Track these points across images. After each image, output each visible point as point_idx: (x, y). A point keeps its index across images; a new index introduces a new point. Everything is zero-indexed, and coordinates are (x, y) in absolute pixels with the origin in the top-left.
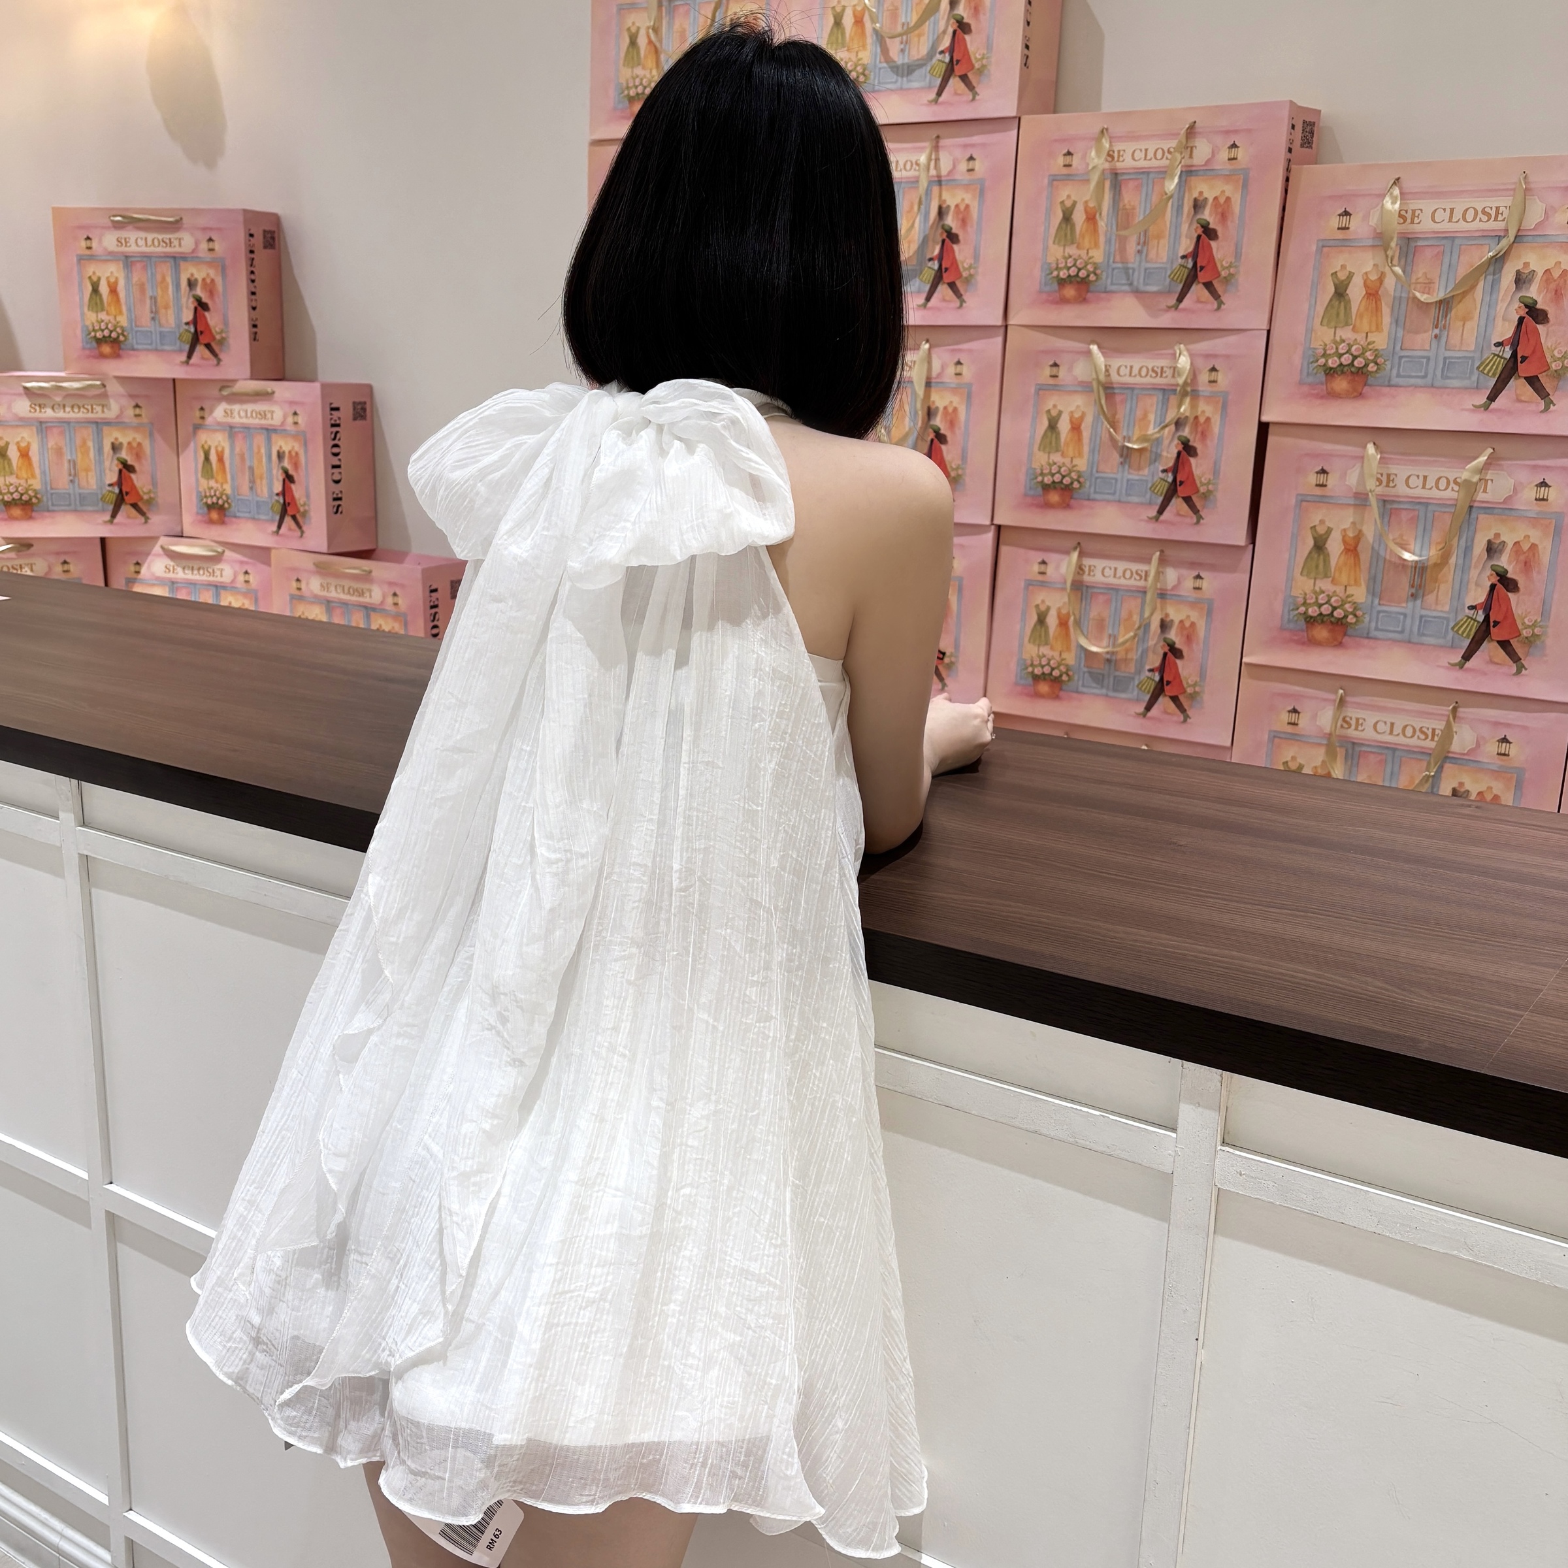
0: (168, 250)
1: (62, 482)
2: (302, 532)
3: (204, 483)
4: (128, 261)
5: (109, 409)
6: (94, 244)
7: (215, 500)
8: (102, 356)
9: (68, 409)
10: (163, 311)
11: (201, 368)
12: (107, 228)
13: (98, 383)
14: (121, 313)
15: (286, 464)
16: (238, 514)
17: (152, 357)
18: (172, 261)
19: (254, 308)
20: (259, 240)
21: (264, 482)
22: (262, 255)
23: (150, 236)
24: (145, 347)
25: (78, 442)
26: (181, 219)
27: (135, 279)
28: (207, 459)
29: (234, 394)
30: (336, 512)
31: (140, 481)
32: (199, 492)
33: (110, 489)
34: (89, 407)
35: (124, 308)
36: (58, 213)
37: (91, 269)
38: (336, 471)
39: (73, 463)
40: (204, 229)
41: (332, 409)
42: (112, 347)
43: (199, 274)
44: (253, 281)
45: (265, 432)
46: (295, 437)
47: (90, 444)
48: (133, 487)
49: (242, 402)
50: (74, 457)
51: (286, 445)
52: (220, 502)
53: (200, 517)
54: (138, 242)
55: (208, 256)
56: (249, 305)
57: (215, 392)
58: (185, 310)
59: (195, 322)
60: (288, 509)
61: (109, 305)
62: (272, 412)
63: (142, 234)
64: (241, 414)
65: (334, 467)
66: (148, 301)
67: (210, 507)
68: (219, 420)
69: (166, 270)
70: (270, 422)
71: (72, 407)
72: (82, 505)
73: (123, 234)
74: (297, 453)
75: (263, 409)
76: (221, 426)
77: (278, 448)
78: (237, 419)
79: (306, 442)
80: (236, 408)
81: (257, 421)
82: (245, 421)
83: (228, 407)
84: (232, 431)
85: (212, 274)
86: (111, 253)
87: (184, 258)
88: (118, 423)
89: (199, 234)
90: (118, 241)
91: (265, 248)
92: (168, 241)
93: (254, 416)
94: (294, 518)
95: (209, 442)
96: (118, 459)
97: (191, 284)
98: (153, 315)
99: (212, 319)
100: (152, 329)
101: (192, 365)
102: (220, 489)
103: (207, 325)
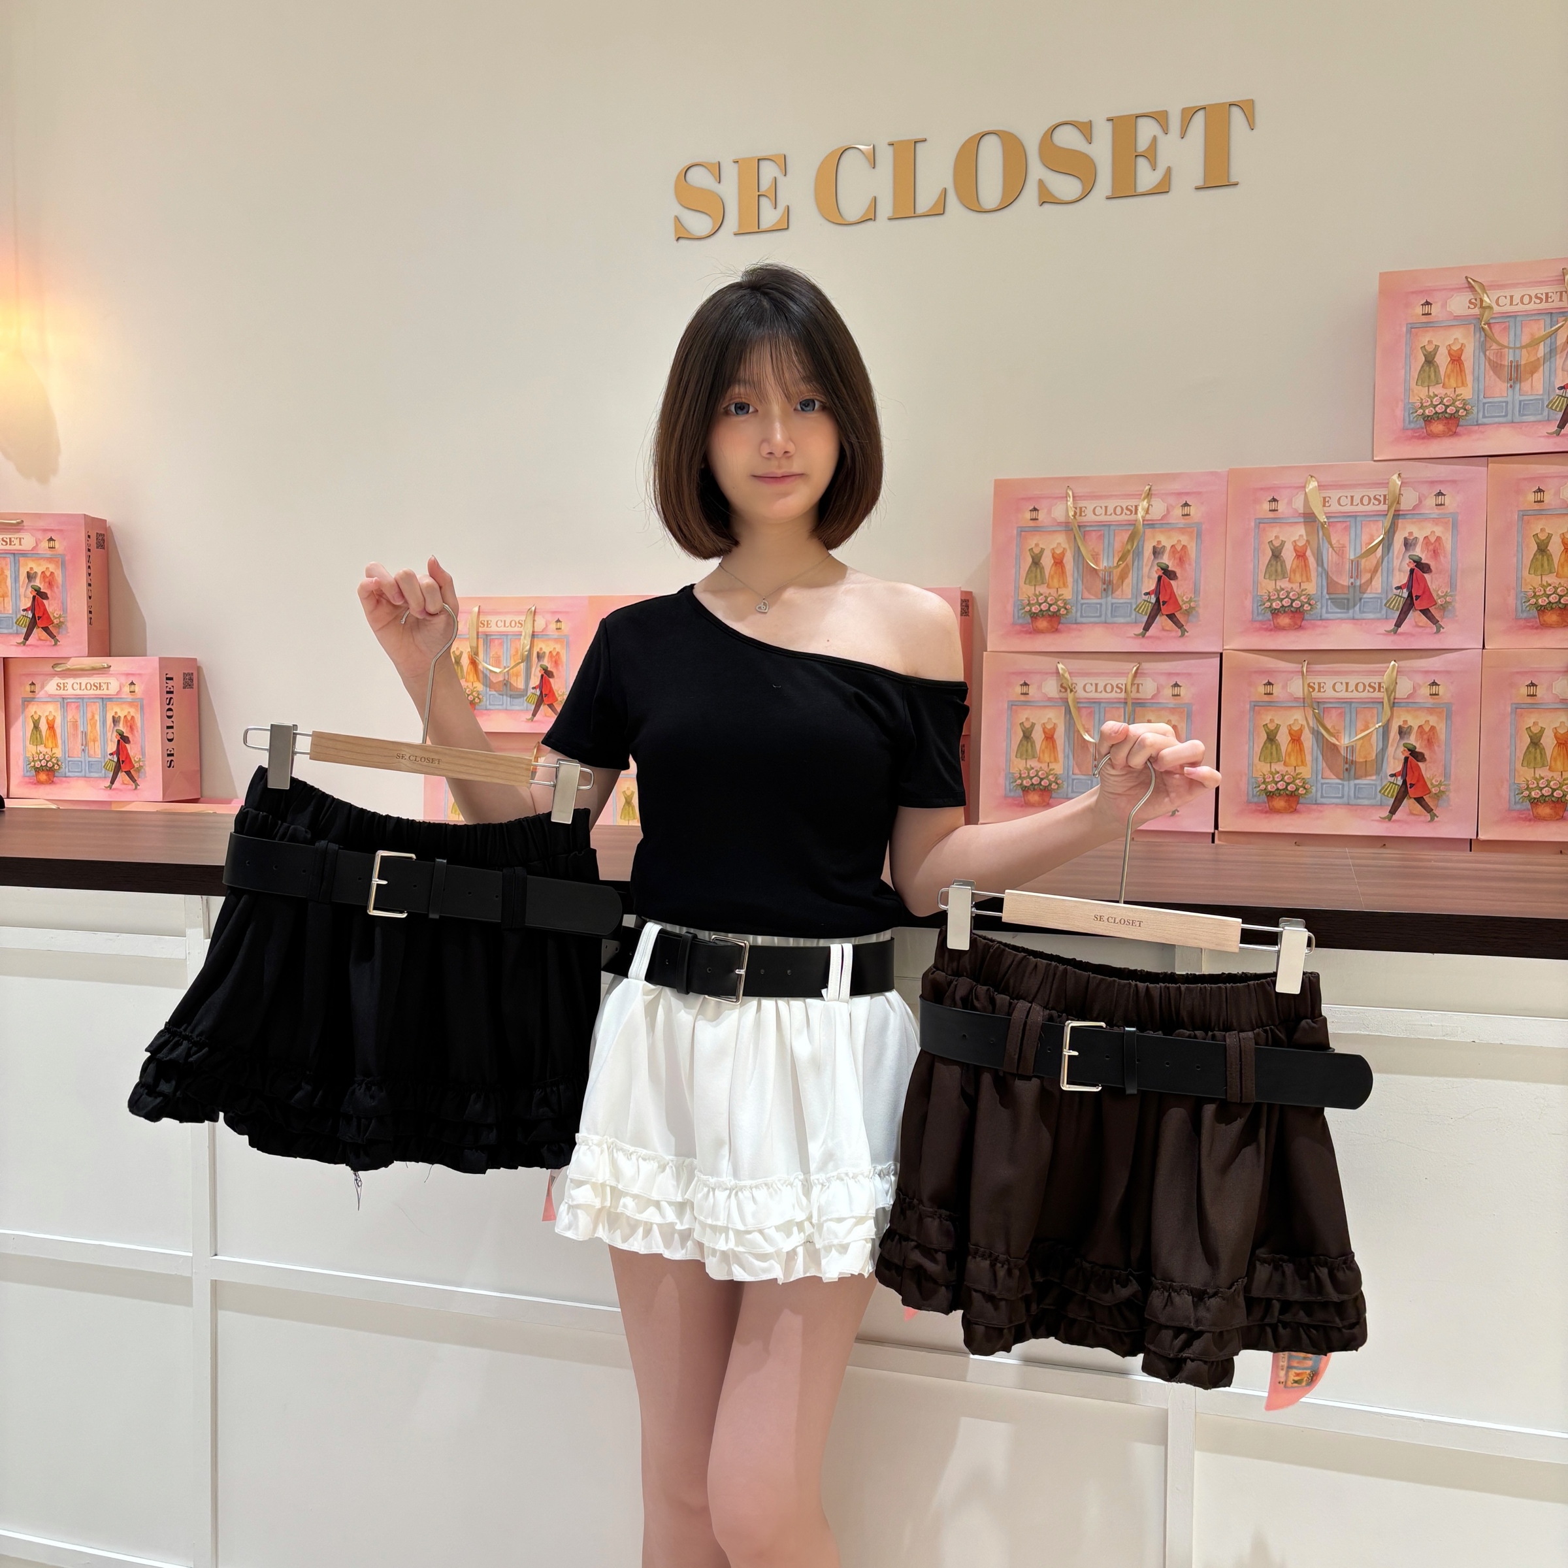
0: (8, 547)
2: (137, 785)
3: (32, 749)
7: (43, 763)
10: (0, 599)
15: (121, 727)
16: (68, 774)
18: (12, 557)
19: (90, 598)
20: (93, 540)
21: (98, 744)
22: (96, 553)
26: (22, 522)
28: (36, 727)
29: (67, 670)
30: (169, 767)
32: (26, 758)
38: (170, 731)
40: (45, 530)
41: (168, 679)
43: (38, 568)
44: (90, 575)
45: (99, 701)
46: (131, 704)
49: (76, 676)
51: (122, 711)
52: (50, 765)
53: (27, 780)
55: (49, 553)
56: (87, 595)
57: (48, 669)
59: (33, 608)
62: (108, 684)
64: (74, 687)
65: (168, 727)
67: (38, 770)
68: (51, 692)
69: (5, 564)
70: (105, 692)
74: (133, 717)
75: (98, 682)
76: (52, 698)
77: (113, 714)
78: (70, 691)
79: (142, 708)
80: (70, 681)
81: (92, 692)
82: (79, 692)
83: (62, 681)
84: (64, 702)
85: (52, 567)
87: (24, 554)
89: (40, 535)
91: (97, 548)
92: (8, 541)
93: (88, 687)
94: (128, 773)
95: (39, 713)
97: (30, 576)
99: (51, 606)
101: (28, 645)
102: (50, 753)
103: (46, 611)
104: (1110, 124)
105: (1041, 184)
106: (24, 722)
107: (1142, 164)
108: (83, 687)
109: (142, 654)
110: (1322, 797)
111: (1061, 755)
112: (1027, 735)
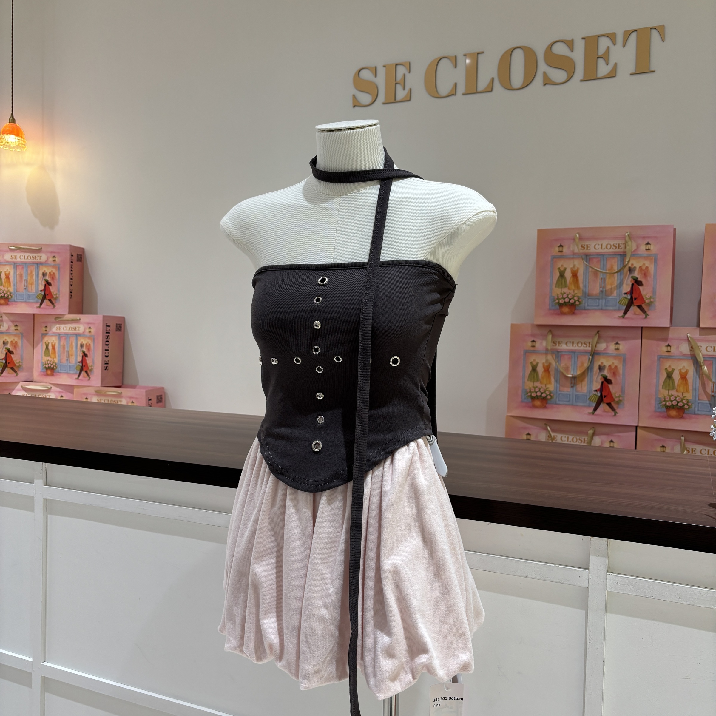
0: (35, 260)
2: (90, 378)
3: (45, 359)
4: (15, 265)
5: (3, 326)
6: (1, 258)
7: (50, 365)
10: (30, 286)
11: (47, 309)
12: (7, 251)
14: (10, 286)
15: (84, 349)
16: (60, 371)
17: (23, 305)
18: (36, 265)
19: (71, 285)
20: (75, 258)
21: (74, 357)
22: (76, 264)
23: (27, 255)
24: (21, 300)
26: (41, 248)
27: (18, 273)
28: (47, 348)
29: (61, 320)
30: (106, 369)
31: (15, 357)
32: (42, 362)
35: (12, 284)
38: (107, 352)
40: (51, 252)
41: (107, 326)
42: (5, 301)
43: (48, 270)
44: (72, 274)
45: (75, 336)
46: (89, 338)
48: (12, 360)
49: (65, 323)
51: (85, 341)
52: (52, 366)
53: (42, 373)
54: (20, 257)
55: (53, 263)
56: (69, 284)
57: (53, 320)
59: (44, 290)
60: (84, 368)
61: (5, 283)
62: (79, 328)
63: (23, 254)
64: (64, 329)
65: (106, 350)
66: (23, 282)
67: (47, 369)
68: (54, 331)
69: (33, 269)
70: (78, 332)
73: (14, 254)
74: (90, 345)
75: (75, 326)
76: (55, 334)
77: (81, 343)
78: (62, 331)
79: (94, 340)
80: (62, 326)
81: (72, 331)
82: (66, 331)
83: (59, 326)
84: (60, 336)
85: (54, 270)
86: (7, 262)
87: (42, 264)
88: (7, 333)
89: (49, 255)
90: (11, 256)
91: (77, 261)
92: (35, 257)
93: (70, 329)
94: (86, 372)
95: (48, 341)
96: (6, 348)
97: (44, 275)
98: (25, 287)
99: (52, 289)
100: (25, 293)
101: (42, 308)
102: (52, 360)
103: (50, 292)
104: (584, 40)
105: (545, 75)
106: (42, 345)
107: (601, 62)
108: (68, 329)
109: (96, 313)
110: (698, 410)
111: (553, 380)
112: (534, 369)
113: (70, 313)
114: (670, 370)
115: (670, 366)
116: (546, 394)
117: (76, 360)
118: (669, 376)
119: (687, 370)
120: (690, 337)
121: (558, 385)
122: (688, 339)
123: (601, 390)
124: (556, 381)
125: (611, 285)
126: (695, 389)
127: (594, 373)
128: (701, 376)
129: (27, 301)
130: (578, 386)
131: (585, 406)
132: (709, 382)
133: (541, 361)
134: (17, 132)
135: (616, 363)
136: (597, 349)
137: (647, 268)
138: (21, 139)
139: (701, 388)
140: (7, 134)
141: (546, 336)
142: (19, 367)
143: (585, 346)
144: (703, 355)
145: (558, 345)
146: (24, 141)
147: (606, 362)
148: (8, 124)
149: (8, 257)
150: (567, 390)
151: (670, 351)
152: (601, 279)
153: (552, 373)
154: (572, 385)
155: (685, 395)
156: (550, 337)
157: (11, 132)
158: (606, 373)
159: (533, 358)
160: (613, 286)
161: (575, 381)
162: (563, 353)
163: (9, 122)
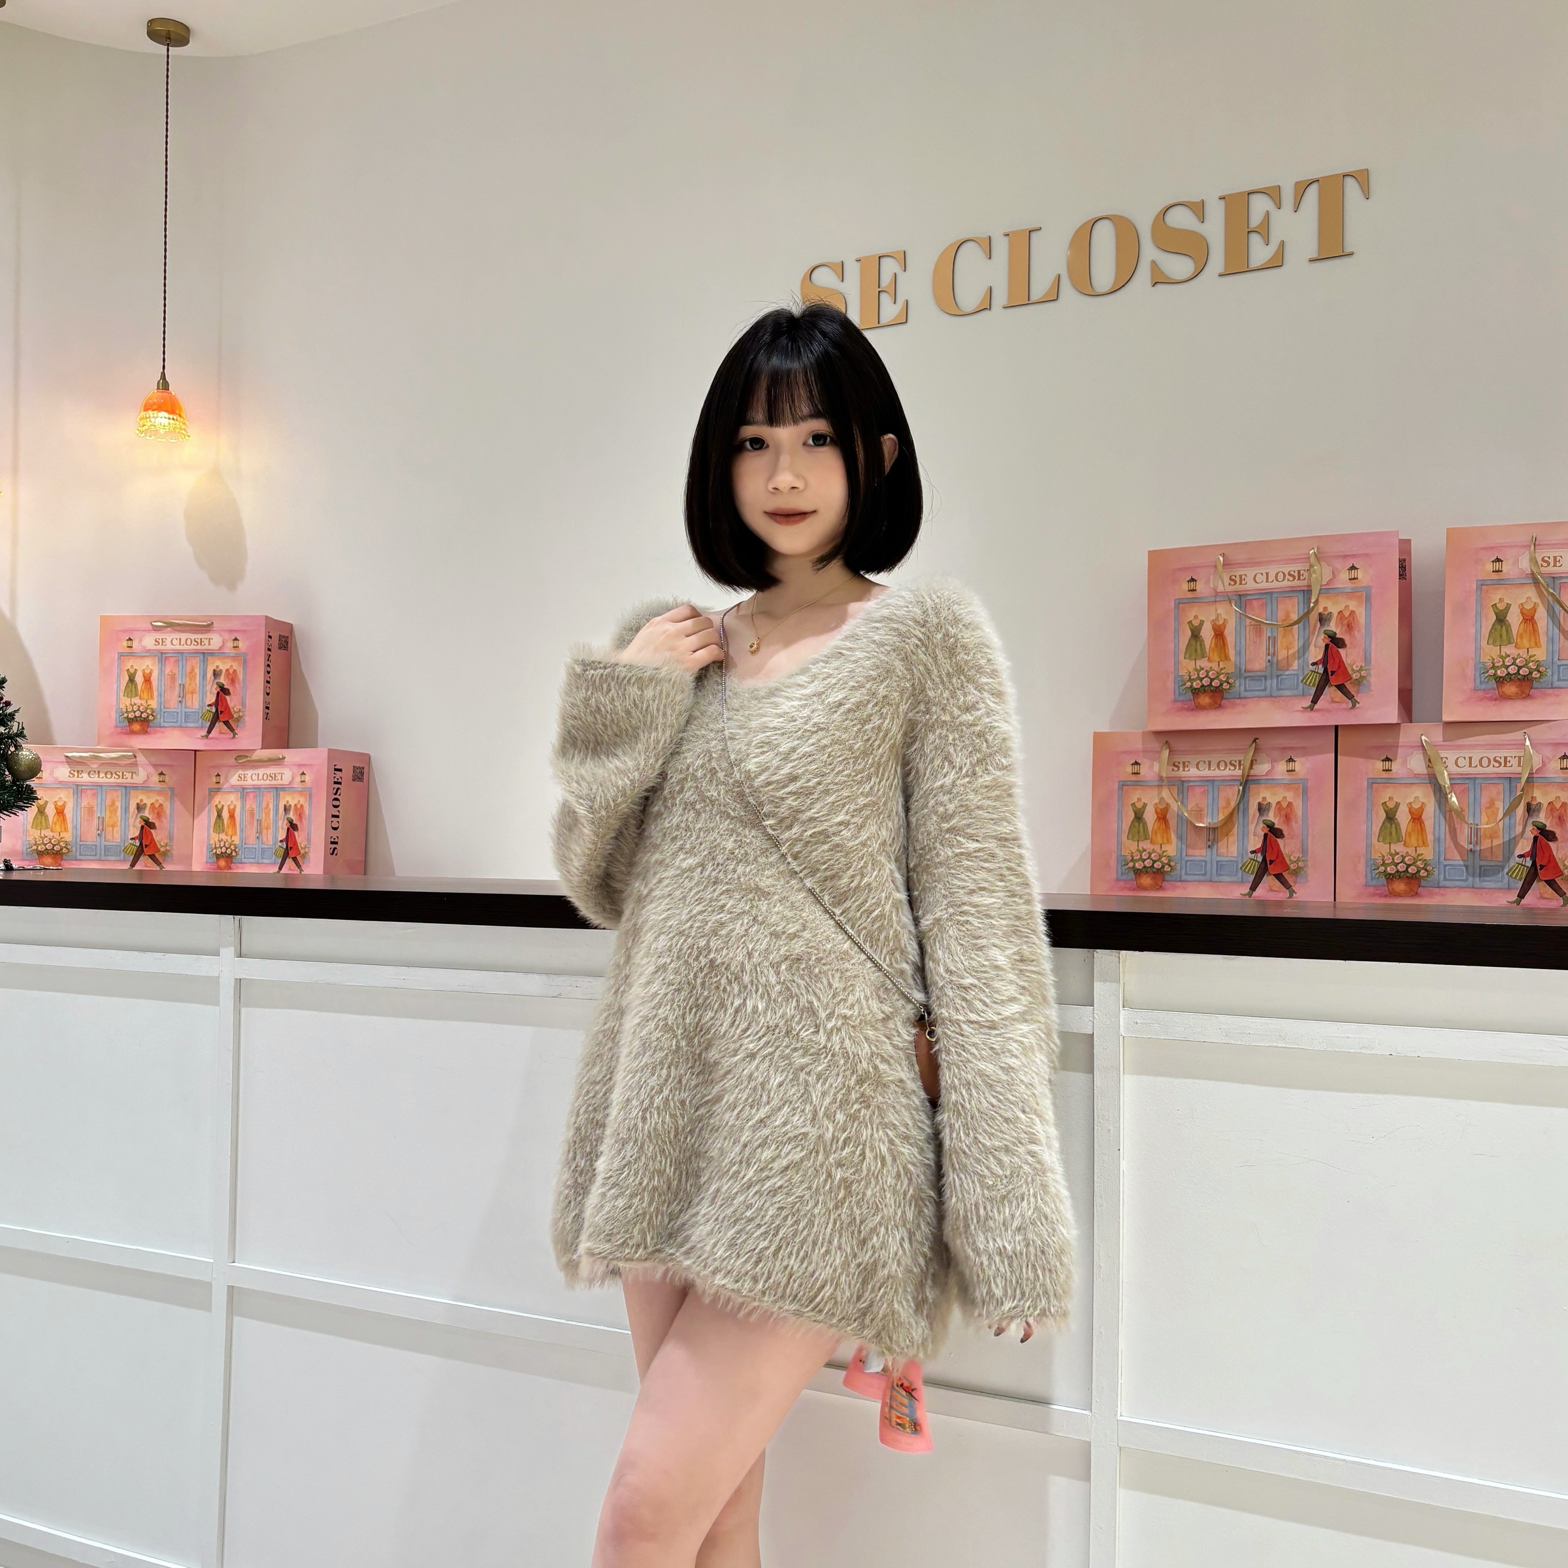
0: (199, 647)
1: (91, 837)
3: (215, 837)
4: (163, 657)
5: (138, 775)
6: (135, 644)
7: (224, 850)
8: (133, 733)
9: (102, 775)
10: (189, 696)
11: (220, 739)
12: (148, 631)
13: (131, 754)
14: (152, 698)
15: (291, 815)
16: (244, 860)
17: (176, 733)
19: (268, 694)
20: (275, 642)
21: (270, 831)
22: (276, 654)
23: (184, 636)
24: (172, 725)
25: (108, 802)
26: (212, 623)
27: (168, 671)
28: (219, 816)
29: (248, 761)
30: (332, 854)
31: (158, 836)
33: (132, 842)
34: (120, 774)
35: (155, 693)
36: (105, 621)
37: (130, 664)
38: (335, 820)
39: (102, 820)
40: (231, 631)
41: (336, 770)
42: (141, 726)
43: (223, 667)
44: (269, 673)
46: (301, 793)
47: (118, 804)
48: (152, 840)
49: (254, 767)
50: (103, 815)
51: (292, 800)
52: (229, 851)
53: (208, 864)
54: (173, 641)
55: (233, 652)
56: (265, 690)
57: (232, 761)
58: (208, 694)
59: (216, 704)
60: (290, 852)
61: (142, 691)
62: (282, 774)
63: (177, 635)
64: (252, 777)
65: (333, 816)
66: (177, 689)
67: (218, 857)
68: (233, 783)
69: (195, 663)
70: (280, 782)
71: (106, 774)
72: (105, 855)
73: (159, 636)
74: (302, 806)
75: (274, 772)
76: (235, 789)
77: (285, 803)
78: (249, 782)
79: (310, 797)
80: (249, 773)
81: (267, 782)
82: (256, 782)
83: (243, 773)
84: (243, 792)
85: (235, 666)
86: (149, 651)
87: (212, 653)
88: (144, 788)
89: (226, 636)
90: (156, 641)
91: (280, 648)
92: (199, 641)
93: (265, 778)
94: (295, 859)
95: (222, 803)
96: (141, 817)
97: (216, 674)
98: (180, 699)
99: (232, 701)
100: (179, 710)
101: (211, 738)
102: (230, 841)
103: (227, 707)
104: (1223, 202)
105: (1154, 264)
106: (209, 811)
107: (1255, 239)
108: (261, 777)
109: (313, 745)
110: (1445, 879)
111: (1173, 837)
112: (1139, 817)
113: (265, 746)
114: (1391, 805)
115: (1391, 799)
116: (1162, 863)
117: (275, 837)
118: (1391, 817)
119: (1423, 803)
120: (1426, 741)
121: (1184, 846)
122: (1423, 746)
123: (1264, 849)
124: (1180, 838)
125: (1288, 649)
126: (1438, 840)
127: (1251, 818)
128: (1448, 816)
129: (183, 725)
130: (1219, 844)
131: (1234, 882)
132: (1464, 824)
133: (1150, 800)
134: (172, 407)
135: (1290, 796)
136: (1252, 773)
137: (1352, 613)
138: (179, 418)
139: (1448, 837)
140: (154, 410)
141: (1160, 752)
142: (165, 854)
143: (1232, 768)
144: (1449, 775)
145: (1181, 769)
146: (184, 424)
147: (1272, 797)
148: (155, 391)
149: (149, 641)
150: (1200, 853)
151: (1391, 770)
152: (1269, 638)
153: (1173, 822)
154: (1210, 843)
155: (1420, 850)
156: (1166, 753)
157: (159, 408)
158: (1271, 816)
159: (1135, 796)
160: (1291, 652)
161: (1214, 835)
162: (1191, 784)
163: (158, 388)
